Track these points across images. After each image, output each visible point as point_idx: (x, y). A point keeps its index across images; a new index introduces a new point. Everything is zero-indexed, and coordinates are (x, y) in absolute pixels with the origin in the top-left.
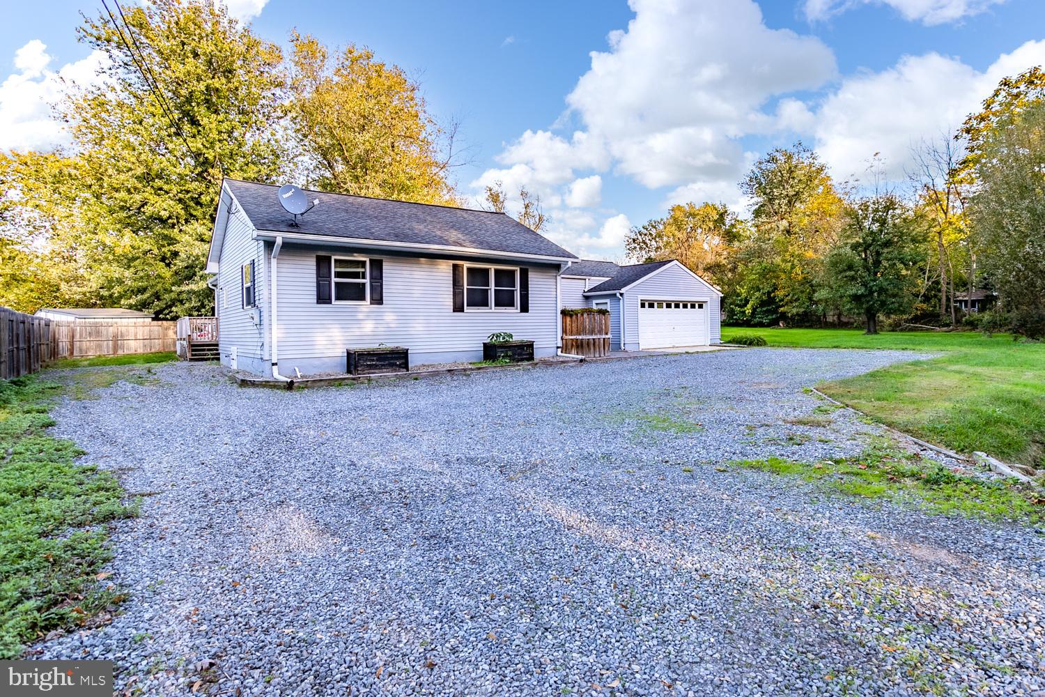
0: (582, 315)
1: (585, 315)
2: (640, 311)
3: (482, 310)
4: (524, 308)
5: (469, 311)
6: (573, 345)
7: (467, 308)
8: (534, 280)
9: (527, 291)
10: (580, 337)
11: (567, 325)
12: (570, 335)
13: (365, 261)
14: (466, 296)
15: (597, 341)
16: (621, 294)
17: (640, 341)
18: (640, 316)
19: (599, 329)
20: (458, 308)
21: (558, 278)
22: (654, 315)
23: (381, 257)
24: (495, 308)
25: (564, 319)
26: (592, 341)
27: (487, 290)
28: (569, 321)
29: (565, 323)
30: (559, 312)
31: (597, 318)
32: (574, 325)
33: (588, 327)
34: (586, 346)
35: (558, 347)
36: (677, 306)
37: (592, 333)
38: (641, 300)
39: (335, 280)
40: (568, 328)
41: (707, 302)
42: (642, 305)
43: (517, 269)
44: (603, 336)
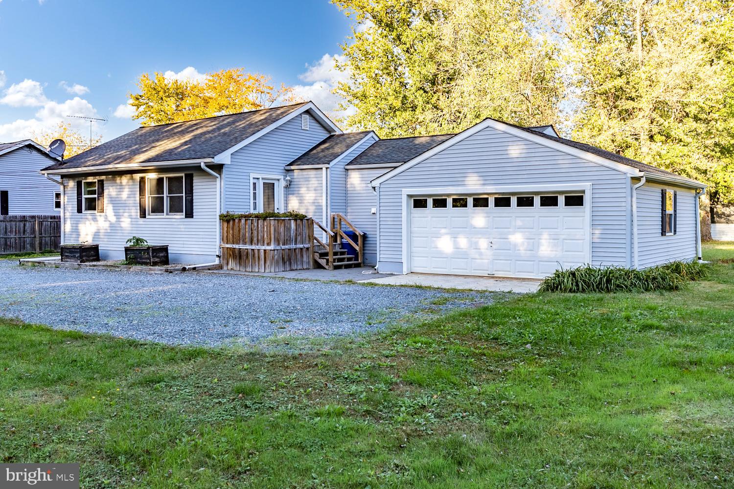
0: (240, 220)
1: (243, 221)
2: (409, 213)
3: (158, 216)
4: (190, 214)
5: (150, 217)
6: (230, 255)
7: (149, 215)
8: (199, 184)
9: (193, 196)
10: (237, 246)
11: (225, 232)
12: (227, 243)
13: (95, 182)
14: (148, 202)
15: (256, 252)
16: (374, 188)
17: (404, 260)
18: (409, 222)
19: (259, 238)
20: (143, 215)
21: (218, 180)
22: (445, 219)
23: (103, 177)
24: (167, 214)
25: (223, 224)
26: (250, 251)
27: (163, 197)
28: (227, 227)
29: (223, 229)
30: (218, 218)
31: (256, 224)
32: (231, 232)
33: (247, 235)
34: (245, 257)
35: (218, 256)
36: (503, 202)
37: (251, 243)
38: (410, 196)
39: (84, 196)
40: (225, 235)
41: (583, 192)
42: (420, 203)
43: (183, 175)
44: (263, 248)
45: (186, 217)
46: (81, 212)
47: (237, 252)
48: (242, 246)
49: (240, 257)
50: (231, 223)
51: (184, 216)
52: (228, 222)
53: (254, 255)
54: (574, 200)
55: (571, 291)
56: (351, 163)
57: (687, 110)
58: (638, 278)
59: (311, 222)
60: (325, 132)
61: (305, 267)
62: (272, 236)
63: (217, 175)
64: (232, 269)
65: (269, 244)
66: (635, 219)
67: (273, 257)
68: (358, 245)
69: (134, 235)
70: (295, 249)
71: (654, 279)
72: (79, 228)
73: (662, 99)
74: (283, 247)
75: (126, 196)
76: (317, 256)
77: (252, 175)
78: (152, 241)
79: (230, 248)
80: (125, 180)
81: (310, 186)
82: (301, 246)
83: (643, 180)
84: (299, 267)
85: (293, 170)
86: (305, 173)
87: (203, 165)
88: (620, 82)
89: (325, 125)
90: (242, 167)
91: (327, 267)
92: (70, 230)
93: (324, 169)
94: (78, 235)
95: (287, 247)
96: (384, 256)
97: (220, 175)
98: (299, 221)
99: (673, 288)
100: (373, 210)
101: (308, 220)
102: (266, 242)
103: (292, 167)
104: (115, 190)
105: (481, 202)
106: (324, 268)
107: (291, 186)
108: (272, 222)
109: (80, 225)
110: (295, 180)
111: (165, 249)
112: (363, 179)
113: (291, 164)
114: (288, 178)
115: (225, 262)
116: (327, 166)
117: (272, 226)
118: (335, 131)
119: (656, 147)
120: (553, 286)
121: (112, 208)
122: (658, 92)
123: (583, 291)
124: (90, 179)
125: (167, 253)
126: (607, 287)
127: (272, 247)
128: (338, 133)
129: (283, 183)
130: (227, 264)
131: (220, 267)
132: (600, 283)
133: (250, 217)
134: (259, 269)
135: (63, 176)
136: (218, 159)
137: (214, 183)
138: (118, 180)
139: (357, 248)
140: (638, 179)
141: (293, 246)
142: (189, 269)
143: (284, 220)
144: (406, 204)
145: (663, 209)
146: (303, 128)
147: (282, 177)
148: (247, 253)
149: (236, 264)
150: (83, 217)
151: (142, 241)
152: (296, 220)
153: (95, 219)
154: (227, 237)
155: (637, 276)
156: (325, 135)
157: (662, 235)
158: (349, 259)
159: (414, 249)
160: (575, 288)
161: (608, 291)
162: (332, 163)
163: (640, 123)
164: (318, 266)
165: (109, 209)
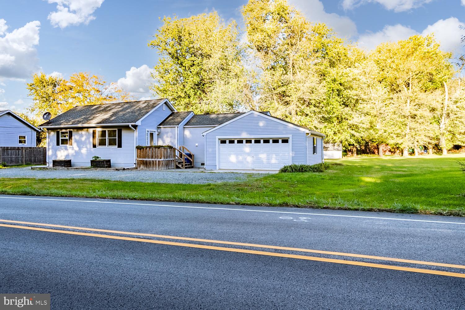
0: (146, 149)
1: (148, 149)
2: (219, 146)
3: (103, 147)
4: (120, 146)
5: (98, 147)
6: (141, 163)
7: (98, 146)
8: (124, 133)
9: (121, 138)
10: (145, 159)
11: (139, 154)
12: (140, 158)
13: (68, 132)
14: (97, 142)
15: (155, 162)
16: (203, 136)
17: (217, 164)
18: (219, 149)
19: (156, 156)
20: (94, 146)
21: (135, 132)
22: (234, 148)
23: (71, 130)
24: (108, 146)
25: (138, 150)
26: (151, 162)
27: (106, 139)
28: (140, 152)
29: (138, 152)
30: (135, 147)
31: (154, 150)
32: (142, 153)
33: (150, 155)
34: (149, 164)
35: (135, 164)
36: (257, 141)
37: (152, 158)
38: (219, 139)
39: (60, 138)
40: (139, 155)
41: (289, 138)
42: (223, 142)
43: (117, 129)
44: (158, 160)
45: (118, 147)
46: (59, 145)
47: (145, 162)
48: (147, 159)
49: (146, 164)
50: (142, 150)
51: (117, 147)
52: (140, 149)
53: (153, 163)
54: (285, 141)
55: (290, 172)
56: (186, 125)
57: (311, 102)
58: (311, 168)
59: (175, 149)
60: (170, 111)
61: (173, 168)
62: (162, 155)
63: (135, 130)
64: (142, 169)
65: (160, 158)
66: (307, 148)
67: (163, 164)
68: (192, 159)
69: (95, 155)
70: (170, 160)
71: (316, 168)
72: (57, 154)
73: (301, 97)
74: (166, 160)
75: (84, 139)
76: (177, 164)
77: (147, 130)
78: (103, 158)
79: (141, 160)
80: (84, 132)
81: (168, 135)
82: (171, 159)
83: (310, 134)
84: (171, 168)
85: (161, 128)
86: (167, 129)
87: (130, 126)
88: (283, 89)
89: (171, 108)
90: (143, 126)
91: (182, 168)
92: (52, 153)
93: (176, 127)
94: (57, 156)
95: (167, 159)
96: (208, 163)
97: (136, 130)
98: (171, 149)
99: (321, 171)
100: (197, 145)
101: (173, 148)
102: (159, 158)
103: (161, 126)
104: (78, 137)
105: (249, 141)
106: (181, 168)
107: (160, 134)
108: (162, 149)
109: (57, 152)
110: (162, 132)
111: (109, 161)
112: (191, 132)
113: (160, 125)
114: (159, 131)
115: (139, 166)
116: (178, 126)
117: (162, 151)
118: (175, 111)
119: (299, 118)
120: (284, 170)
121: (76, 145)
122: (299, 94)
123: (294, 172)
124: (64, 131)
125: (110, 163)
126: (302, 171)
127: (162, 159)
128: (176, 111)
129: (157, 133)
130: (140, 167)
131: (136, 168)
132: (299, 170)
133: (152, 147)
134: (156, 168)
135: (48, 129)
136: (137, 124)
137: (133, 133)
138: (80, 132)
139: (192, 160)
140: (308, 134)
141: (169, 159)
142: (126, 169)
143: (166, 148)
144: (218, 142)
145: (314, 145)
146: (163, 109)
147: (156, 130)
148: (150, 162)
149: (144, 167)
150: (60, 147)
151: (98, 158)
152: (170, 149)
153: (66, 149)
154: (140, 155)
155: (310, 167)
156: (170, 112)
157: (313, 154)
158: (189, 165)
159: (220, 160)
160: (292, 171)
161: (302, 172)
162: (179, 125)
163: (292, 107)
164: (178, 167)
165: (75, 145)
